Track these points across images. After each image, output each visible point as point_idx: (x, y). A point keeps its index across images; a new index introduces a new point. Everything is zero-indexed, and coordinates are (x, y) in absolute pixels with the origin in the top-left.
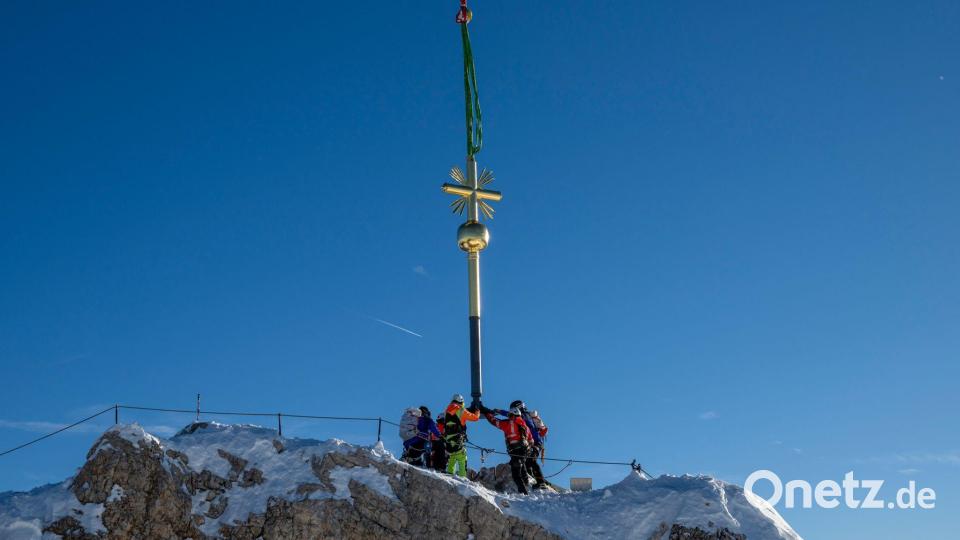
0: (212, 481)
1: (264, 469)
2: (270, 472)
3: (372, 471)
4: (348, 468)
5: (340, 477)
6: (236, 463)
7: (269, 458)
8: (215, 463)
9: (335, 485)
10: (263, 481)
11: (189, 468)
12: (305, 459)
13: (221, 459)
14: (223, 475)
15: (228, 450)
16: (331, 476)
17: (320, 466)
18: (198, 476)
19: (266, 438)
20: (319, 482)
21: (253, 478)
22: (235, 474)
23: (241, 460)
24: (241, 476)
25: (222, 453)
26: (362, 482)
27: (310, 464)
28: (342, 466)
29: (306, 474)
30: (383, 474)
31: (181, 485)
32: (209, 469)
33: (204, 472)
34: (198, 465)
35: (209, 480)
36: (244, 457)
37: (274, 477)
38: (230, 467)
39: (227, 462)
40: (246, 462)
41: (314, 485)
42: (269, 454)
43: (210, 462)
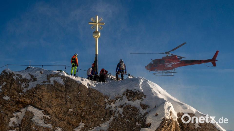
0: (26, 81)
1: (37, 78)
2: (38, 78)
3: (59, 78)
4: (54, 77)
5: (52, 79)
6: (32, 76)
7: (39, 75)
8: (28, 76)
9: (51, 81)
10: (37, 80)
11: (22, 78)
12: (46, 75)
13: (29, 75)
14: (29, 79)
15: (31, 73)
16: (50, 79)
17: (48, 77)
18: (24, 79)
19: (39, 71)
20: (47, 81)
21: (35, 80)
22: (31, 79)
23: (33, 75)
24: (33, 79)
25: (29, 74)
26: (56, 80)
27: (46, 76)
28: (53, 77)
29: (45, 79)
30: (62, 79)
31: (19, 81)
32: (26, 78)
33: (25, 78)
34: (24, 77)
35: (26, 80)
36: (34, 75)
37: (39, 79)
38: (31, 77)
39: (30, 76)
40: (34, 76)
41: (46, 81)
42: (39, 74)
43: (27, 76)
